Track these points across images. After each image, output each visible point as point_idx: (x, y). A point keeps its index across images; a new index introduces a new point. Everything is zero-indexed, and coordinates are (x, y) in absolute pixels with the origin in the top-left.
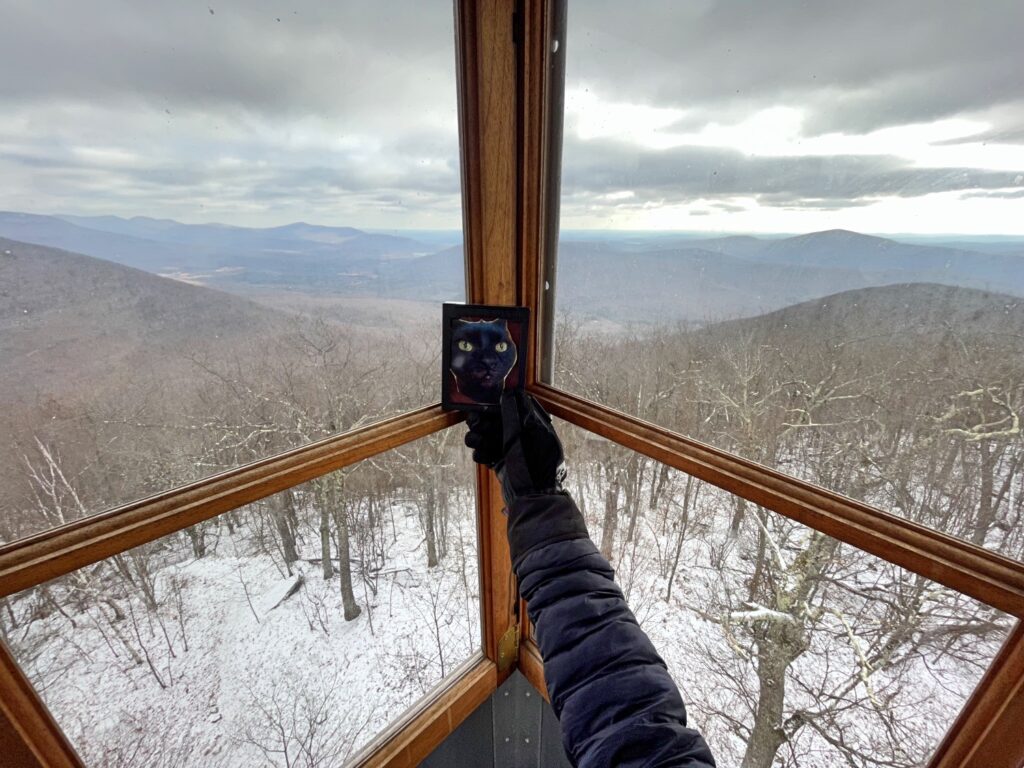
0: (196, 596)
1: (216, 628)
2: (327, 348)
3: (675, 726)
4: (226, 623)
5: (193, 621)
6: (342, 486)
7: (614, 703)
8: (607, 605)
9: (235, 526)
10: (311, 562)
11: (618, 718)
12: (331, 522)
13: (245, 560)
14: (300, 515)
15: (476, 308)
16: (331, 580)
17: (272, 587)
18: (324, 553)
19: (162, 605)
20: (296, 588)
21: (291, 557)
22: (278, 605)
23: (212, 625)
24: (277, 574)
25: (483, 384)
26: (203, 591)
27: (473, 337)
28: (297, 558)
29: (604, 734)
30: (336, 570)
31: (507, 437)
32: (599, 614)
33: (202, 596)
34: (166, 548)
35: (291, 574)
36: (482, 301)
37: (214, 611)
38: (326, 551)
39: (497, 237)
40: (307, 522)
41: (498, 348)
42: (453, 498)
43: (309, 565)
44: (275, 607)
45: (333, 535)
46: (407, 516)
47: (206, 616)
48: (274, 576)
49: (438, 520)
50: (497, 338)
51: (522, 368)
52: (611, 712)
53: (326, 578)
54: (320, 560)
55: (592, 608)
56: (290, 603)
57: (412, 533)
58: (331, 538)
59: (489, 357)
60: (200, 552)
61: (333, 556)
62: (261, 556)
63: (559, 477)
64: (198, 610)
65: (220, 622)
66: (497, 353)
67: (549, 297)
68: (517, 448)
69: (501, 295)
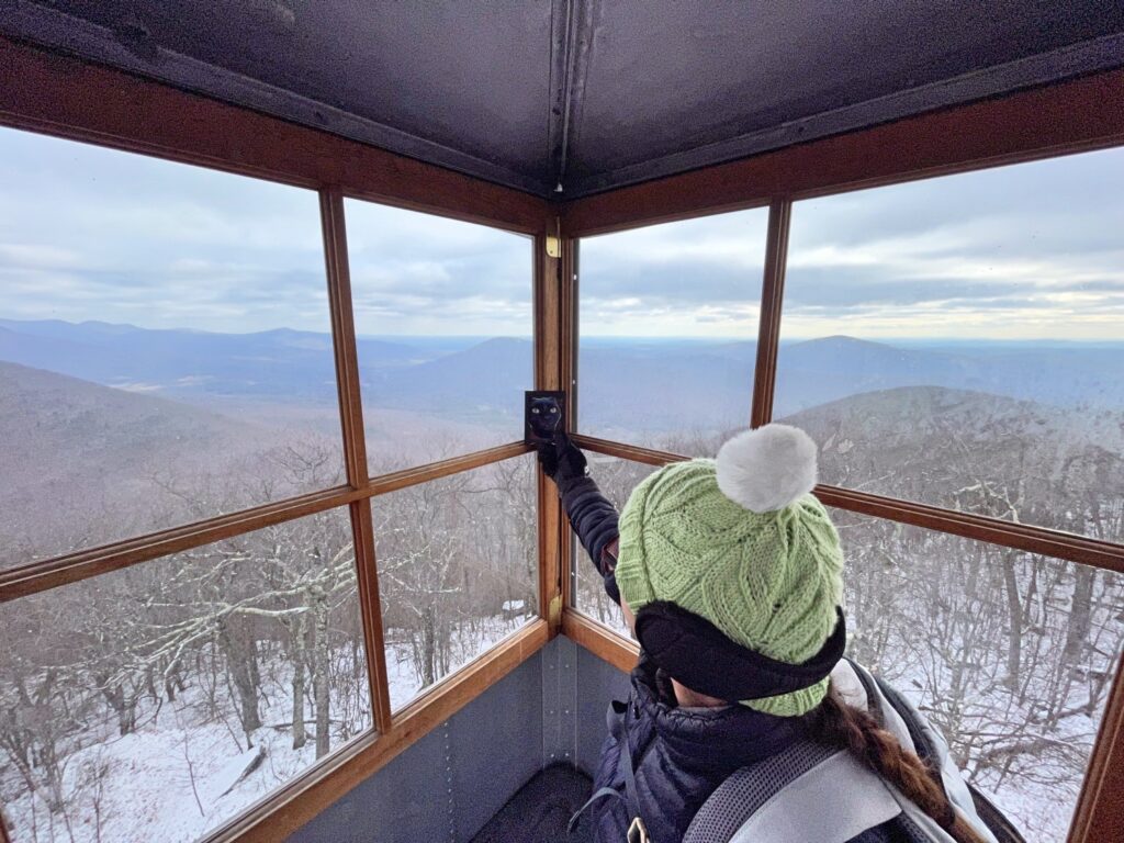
0: (119, 787)
1: (143, 829)
2: (317, 462)
4: (158, 820)
5: (112, 822)
6: (325, 623)
9: (176, 690)
10: (277, 728)
12: (307, 674)
13: (190, 732)
14: (263, 669)
16: (303, 749)
17: (223, 766)
18: (295, 715)
19: (70, 803)
20: (257, 763)
21: (252, 722)
22: (231, 790)
23: (139, 826)
24: (233, 748)
25: (545, 429)
26: (129, 779)
27: (539, 406)
28: (258, 725)
30: (309, 736)
33: (129, 786)
34: (78, 727)
35: (251, 746)
37: (143, 805)
38: (297, 712)
39: (550, 358)
40: (272, 677)
41: (552, 411)
42: (454, 636)
43: (273, 733)
44: (227, 793)
45: (307, 692)
46: (399, 662)
47: (131, 813)
48: (228, 751)
49: (438, 664)
50: (551, 406)
53: (295, 747)
54: (288, 725)
56: (248, 785)
57: (406, 682)
58: (305, 696)
59: (548, 415)
60: (127, 727)
61: (307, 717)
62: (211, 726)
64: (121, 806)
65: (150, 820)
67: (575, 387)
69: (552, 386)
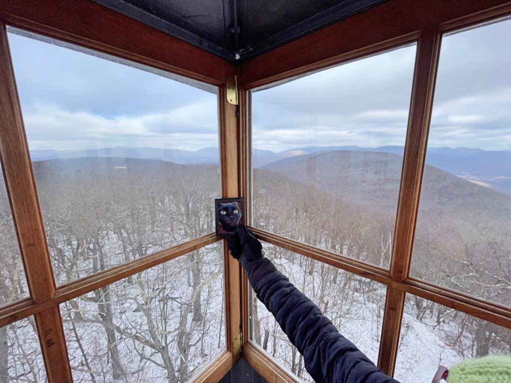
3: (320, 316)
7: (300, 316)
8: (290, 289)
11: (303, 320)
15: (225, 199)
25: (231, 225)
29: (301, 326)
31: (242, 242)
32: (289, 292)
36: (226, 197)
41: (235, 212)
51: (243, 219)
52: (300, 319)
55: (286, 291)
59: (232, 215)
63: (263, 254)
66: (235, 214)
68: (246, 246)
